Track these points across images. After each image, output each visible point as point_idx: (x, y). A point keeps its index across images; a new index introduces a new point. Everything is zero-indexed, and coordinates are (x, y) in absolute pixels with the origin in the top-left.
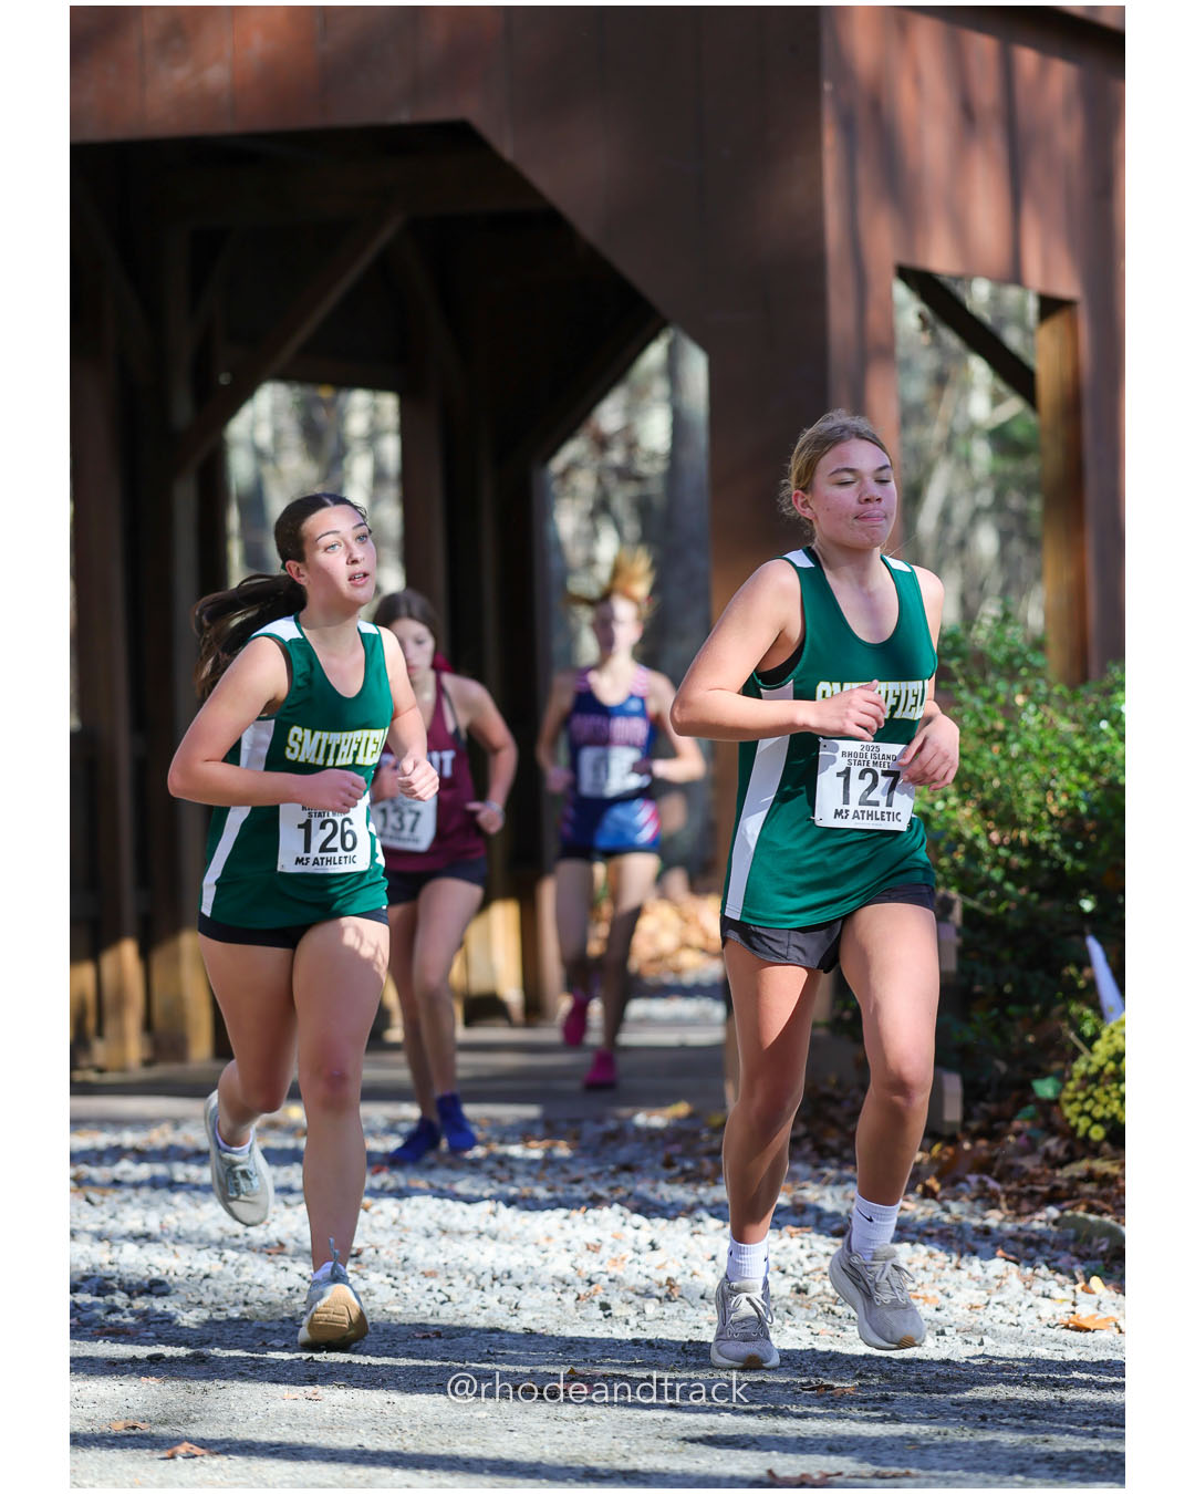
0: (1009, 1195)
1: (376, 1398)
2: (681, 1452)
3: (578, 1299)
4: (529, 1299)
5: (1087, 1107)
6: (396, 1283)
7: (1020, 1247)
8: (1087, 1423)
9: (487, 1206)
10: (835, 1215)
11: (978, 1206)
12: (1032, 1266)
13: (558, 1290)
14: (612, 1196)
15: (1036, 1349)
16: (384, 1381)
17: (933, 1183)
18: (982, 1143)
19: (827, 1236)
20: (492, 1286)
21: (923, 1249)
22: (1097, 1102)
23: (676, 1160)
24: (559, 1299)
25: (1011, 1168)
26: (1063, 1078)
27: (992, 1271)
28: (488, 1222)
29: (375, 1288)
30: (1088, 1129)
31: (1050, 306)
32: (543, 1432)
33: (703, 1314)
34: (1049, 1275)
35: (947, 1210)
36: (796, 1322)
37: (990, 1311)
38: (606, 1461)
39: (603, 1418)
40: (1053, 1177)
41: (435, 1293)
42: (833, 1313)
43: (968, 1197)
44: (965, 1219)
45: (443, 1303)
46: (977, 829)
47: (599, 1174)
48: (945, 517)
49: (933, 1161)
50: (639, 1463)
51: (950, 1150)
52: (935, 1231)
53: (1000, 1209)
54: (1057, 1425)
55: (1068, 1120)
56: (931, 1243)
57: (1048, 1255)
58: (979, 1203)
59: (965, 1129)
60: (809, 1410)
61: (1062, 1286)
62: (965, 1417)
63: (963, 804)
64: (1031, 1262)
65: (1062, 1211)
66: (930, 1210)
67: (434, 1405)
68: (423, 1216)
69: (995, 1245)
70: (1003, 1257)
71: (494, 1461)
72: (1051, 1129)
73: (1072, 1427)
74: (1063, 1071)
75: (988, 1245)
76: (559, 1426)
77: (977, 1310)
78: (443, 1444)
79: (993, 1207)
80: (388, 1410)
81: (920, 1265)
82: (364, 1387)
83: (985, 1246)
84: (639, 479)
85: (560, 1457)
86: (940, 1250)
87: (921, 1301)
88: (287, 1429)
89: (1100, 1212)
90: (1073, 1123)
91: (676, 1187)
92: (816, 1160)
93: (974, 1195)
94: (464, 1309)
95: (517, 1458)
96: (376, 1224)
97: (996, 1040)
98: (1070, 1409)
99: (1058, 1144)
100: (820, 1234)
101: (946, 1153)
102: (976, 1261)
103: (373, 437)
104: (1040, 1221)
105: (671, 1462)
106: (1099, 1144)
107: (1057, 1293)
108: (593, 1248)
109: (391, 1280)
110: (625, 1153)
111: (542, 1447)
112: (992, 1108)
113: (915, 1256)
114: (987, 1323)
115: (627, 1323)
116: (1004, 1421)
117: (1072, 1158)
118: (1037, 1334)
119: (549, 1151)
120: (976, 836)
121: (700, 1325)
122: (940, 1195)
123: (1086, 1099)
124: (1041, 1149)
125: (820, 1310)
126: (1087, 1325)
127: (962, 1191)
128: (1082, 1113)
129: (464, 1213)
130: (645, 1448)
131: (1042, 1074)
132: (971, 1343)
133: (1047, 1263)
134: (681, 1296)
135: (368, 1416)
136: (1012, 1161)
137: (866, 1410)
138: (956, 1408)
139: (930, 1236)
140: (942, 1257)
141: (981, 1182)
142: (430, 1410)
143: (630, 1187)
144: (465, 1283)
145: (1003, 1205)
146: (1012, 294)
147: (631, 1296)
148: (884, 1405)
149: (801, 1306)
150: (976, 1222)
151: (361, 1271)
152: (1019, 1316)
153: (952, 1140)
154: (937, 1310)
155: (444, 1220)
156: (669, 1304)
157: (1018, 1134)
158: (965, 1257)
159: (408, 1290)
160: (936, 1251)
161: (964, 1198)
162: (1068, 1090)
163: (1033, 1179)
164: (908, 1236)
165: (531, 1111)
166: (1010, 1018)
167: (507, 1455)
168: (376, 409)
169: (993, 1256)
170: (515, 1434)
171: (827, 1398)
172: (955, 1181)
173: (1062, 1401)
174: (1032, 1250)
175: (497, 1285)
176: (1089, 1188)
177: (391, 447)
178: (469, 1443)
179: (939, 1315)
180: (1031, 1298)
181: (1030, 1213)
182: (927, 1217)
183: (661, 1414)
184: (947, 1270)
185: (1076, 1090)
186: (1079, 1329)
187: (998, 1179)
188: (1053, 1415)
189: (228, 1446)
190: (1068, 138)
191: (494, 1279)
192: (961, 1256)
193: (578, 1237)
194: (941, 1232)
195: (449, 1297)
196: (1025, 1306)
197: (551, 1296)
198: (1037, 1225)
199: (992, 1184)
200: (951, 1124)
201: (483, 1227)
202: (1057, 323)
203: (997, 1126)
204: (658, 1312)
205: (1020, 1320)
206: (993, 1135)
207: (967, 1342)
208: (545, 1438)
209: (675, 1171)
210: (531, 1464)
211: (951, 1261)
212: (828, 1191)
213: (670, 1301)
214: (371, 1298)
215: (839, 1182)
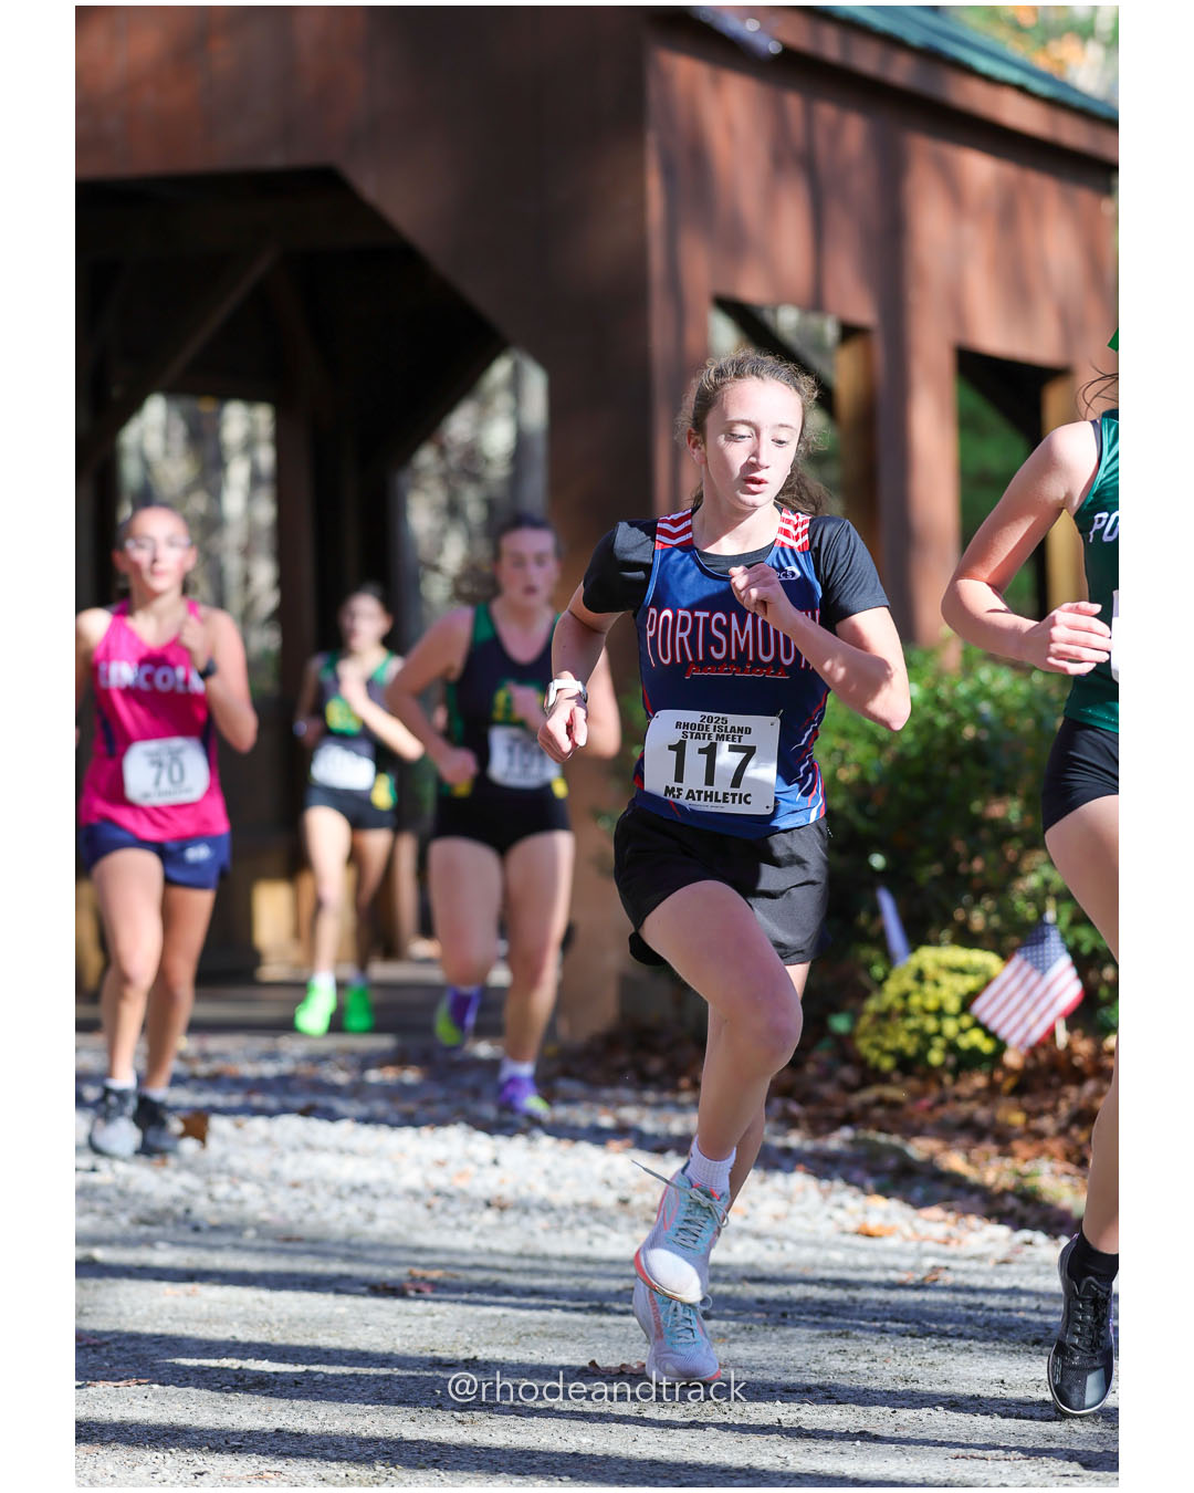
0: (808, 1117)
1: (248, 1295)
2: (516, 1344)
4: (384, 1209)
5: (878, 1040)
6: (266, 1193)
7: (820, 1163)
8: (875, 1320)
9: (345, 1127)
10: (655, 1137)
11: (782, 1127)
12: (829, 1180)
15: (832, 1254)
19: (647, 1153)
20: (351, 1196)
22: (886, 1036)
25: (812, 1093)
26: (856, 1015)
27: (792, 1186)
28: (348, 1140)
29: (248, 1197)
30: (879, 1060)
31: (849, 332)
32: (395, 1326)
34: (844, 1187)
36: (619, 1229)
37: (791, 1220)
38: (450, 1351)
39: (448, 1313)
40: (848, 1101)
41: (301, 1203)
45: (307, 1211)
47: (446, 1098)
50: (480, 1354)
53: (800, 1130)
54: (849, 1322)
55: (861, 1052)
57: (844, 1170)
58: (782, 1124)
61: (854, 1198)
62: (768, 1313)
64: (828, 1176)
65: (856, 1132)
68: (290, 1133)
69: (796, 1162)
70: (803, 1171)
71: (351, 1352)
72: (845, 1060)
73: (862, 1323)
74: (856, 1009)
75: (790, 1162)
76: (407, 1321)
77: (779, 1219)
78: (305, 1336)
79: (794, 1129)
80: (260, 1308)
83: (787, 1163)
84: (483, 479)
85: (409, 1348)
88: (169, 1322)
89: (889, 1132)
90: (865, 1054)
93: (778, 1116)
94: (326, 1216)
95: (372, 1349)
96: (248, 1141)
98: (861, 1307)
99: (852, 1073)
100: (641, 1152)
102: (779, 1175)
103: (249, 445)
104: (836, 1141)
105: (508, 1353)
106: (888, 1072)
107: (850, 1204)
108: (440, 1163)
111: (395, 1339)
114: (788, 1231)
116: (802, 1318)
117: (863, 1084)
118: (832, 1241)
119: (399, 1076)
123: (877, 1033)
124: (837, 1076)
126: (876, 1232)
128: (873, 1046)
129: (328, 1131)
130: (485, 1340)
131: (836, 1009)
132: (773, 1248)
133: (842, 1177)
135: (241, 1309)
136: (812, 1087)
138: (761, 1307)
141: (785, 1106)
142: (296, 1305)
143: (475, 1108)
144: (327, 1194)
145: (803, 1126)
146: (815, 320)
150: (779, 1142)
152: (816, 1224)
154: (746, 1217)
155: (309, 1137)
157: (816, 1063)
158: (771, 1172)
162: (861, 1026)
163: (830, 1103)
165: (388, 1042)
167: (363, 1346)
168: (253, 422)
169: (795, 1170)
170: (370, 1328)
173: (854, 1300)
174: (830, 1166)
176: (879, 1112)
177: (266, 456)
178: (330, 1335)
180: (827, 1210)
181: (827, 1134)
183: (499, 1311)
185: (869, 1025)
186: (869, 1235)
187: (800, 1104)
188: (845, 1312)
189: (116, 1336)
190: (861, 183)
191: (353, 1191)
192: (766, 1172)
193: (428, 1154)
195: (313, 1206)
196: (821, 1216)
197: (402, 1205)
198: (833, 1145)
199: (794, 1108)
201: (344, 1145)
202: (856, 347)
205: (817, 1228)
208: (396, 1332)
210: (384, 1354)
212: (647, 1114)
215: (658, 1105)
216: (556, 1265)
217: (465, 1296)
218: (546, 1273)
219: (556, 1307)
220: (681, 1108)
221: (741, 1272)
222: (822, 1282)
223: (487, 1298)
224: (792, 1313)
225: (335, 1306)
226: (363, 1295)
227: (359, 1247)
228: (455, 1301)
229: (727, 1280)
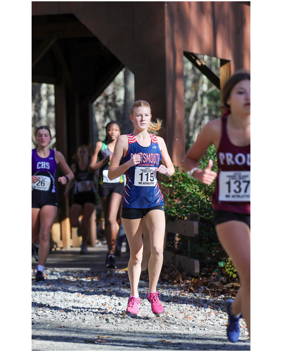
0: (212, 292)
1: (48, 343)
3: (100, 318)
4: (87, 318)
5: (232, 269)
6: (53, 313)
7: (215, 305)
9: (77, 294)
11: (204, 295)
12: (217, 310)
13: (95, 315)
14: (109, 291)
15: (218, 331)
16: (50, 338)
17: (192, 288)
18: (205, 278)
19: (164, 302)
20: (78, 314)
21: (189, 306)
22: (234, 268)
23: (125, 282)
24: (95, 318)
25: (212, 285)
27: (207, 312)
28: (77, 298)
29: (48, 315)
30: (232, 275)
31: (224, 62)
33: (132, 322)
34: (222, 313)
35: (196, 295)
36: (156, 324)
37: (207, 321)
39: (107, 348)
40: (223, 287)
41: (63, 316)
42: (166, 322)
43: (201, 292)
44: (200, 298)
45: (65, 318)
46: (204, 197)
47: (106, 286)
48: (196, 116)
49: (192, 283)
51: (197, 280)
52: (193, 301)
53: (209, 295)
55: (227, 272)
56: (191, 304)
57: (222, 307)
58: (204, 293)
59: (200, 275)
60: (160, 347)
61: (225, 315)
63: (200, 191)
64: (217, 309)
65: (225, 296)
66: (191, 295)
67: (63, 345)
68: (60, 296)
69: (208, 305)
70: (210, 308)
72: (222, 275)
74: (226, 260)
75: (206, 304)
77: (203, 321)
79: (207, 295)
80: (51, 346)
81: (189, 310)
82: (45, 340)
83: (205, 305)
84: (116, 106)
86: (194, 306)
87: (189, 319)
90: (228, 273)
91: (126, 289)
92: (162, 282)
93: (203, 292)
94: (71, 320)
96: (48, 298)
97: (209, 252)
98: (227, 347)
99: (224, 278)
100: (163, 302)
101: (196, 281)
102: (203, 309)
103: (48, 95)
104: (220, 298)
106: (235, 278)
107: (224, 317)
108: (104, 305)
109: (52, 312)
110: (112, 280)
112: (207, 269)
113: (187, 307)
114: (206, 325)
115: (113, 324)
117: (228, 282)
118: (219, 327)
119: (92, 279)
120: (204, 199)
121: (131, 325)
122: (194, 292)
123: (232, 267)
124: (220, 280)
125: (163, 321)
127: (199, 290)
128: (230, 271)
129: (71, 296)
131: (221, 261)
132: (201, 330)
133: (221, 309)
134: (127, 317)
135: (46, 347)
136: (212, 283)
137: (174, 347)
138: (198, 346)
139: (191, 302)
140: (194, 307)
141: (204, 288)
142: (62, 346)
143: (114, 289)
144: (71, 313)
145: (210, 294)
146: (214, 59)
147: (113, 317)
148: (179, 345)
149: (158, 320)
150: (203, 298)
151: (44, 310)
152: (214, 323)
153: (197, 277)
154: (193, 321)
155: (65, 297)
156: (124, 319)
157: (214, 276)
158: (200, 307)
159: (56, 315)
160: (193, 306)
161: (200, 293)
162: (227, 265)
163: (218, 287)
164: (186, 302)
165: (88, 269)
166: (212, 246)
168: (48, 88)
169: (208, 307)
171: (164, 344)
172: (198, 288)
174: (217, 306)
175: (79, 314)
176: (232, 290)
177: (52, 98)
179: (193, 322)
180: (217, 318)
181: (217, 296)
182: (190, 297)
183: (122, 347)
184: (196, 311)
185: (229, 265)
187: (209, 288)
191: (78, 313)
192: (199, 307)
193: (100, 302)
194: (194, 301)
195: (67, 317)
196: (215, 320)
197: (93, 317)
198: (219, 299)
199: (207, 289)
200: (196, 273)
201: (75, 299)
202: (225, 66)
203: (208, 274)
204: (121, 321)
205: (214, 324)
206: (208, 276)
207: (201, 329)
209: (125, 285)
211: (196, 309)
212: (164, 291)
213: (124, 318)
214: (47, 317)
215: (168, 288)
216: (138, 334)
217: (111, 343)
218: (135, 336)
219: (138, 346)
220: (174, 289)
221: (192, 337)
222: (216, 339)
223: (118, 344)
224: (207, 348)
225: (74, 346)
226: (81, 343)
227: (80, 329)
228: (108, 345)
229: (188, 339)
